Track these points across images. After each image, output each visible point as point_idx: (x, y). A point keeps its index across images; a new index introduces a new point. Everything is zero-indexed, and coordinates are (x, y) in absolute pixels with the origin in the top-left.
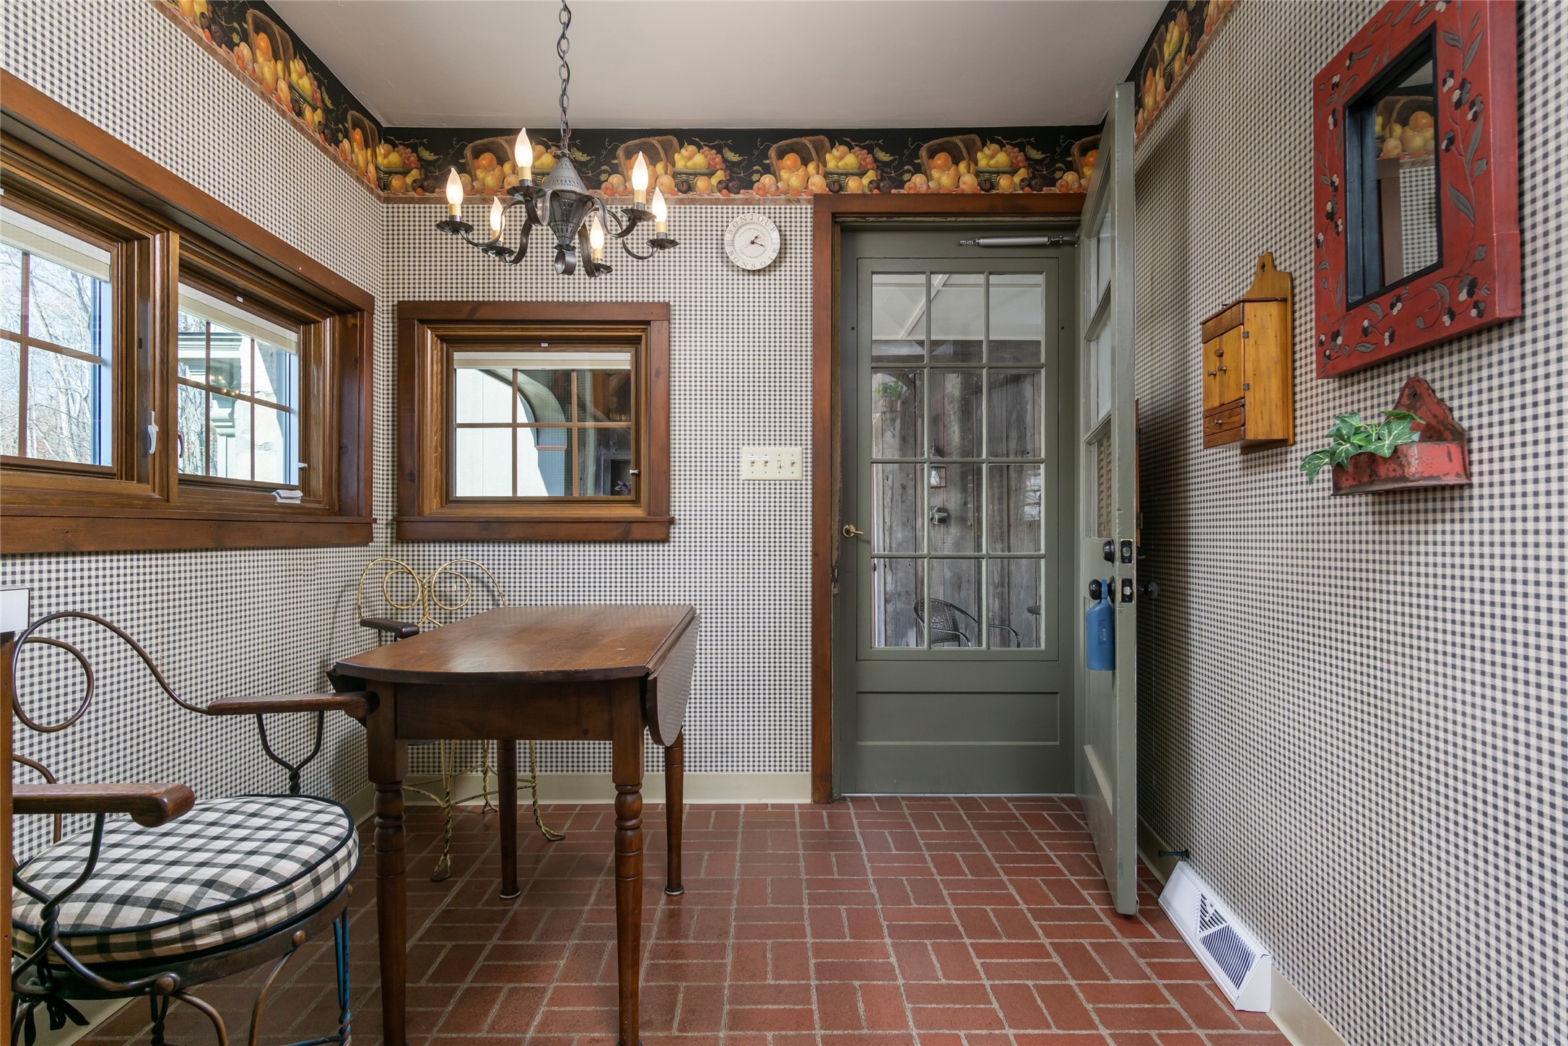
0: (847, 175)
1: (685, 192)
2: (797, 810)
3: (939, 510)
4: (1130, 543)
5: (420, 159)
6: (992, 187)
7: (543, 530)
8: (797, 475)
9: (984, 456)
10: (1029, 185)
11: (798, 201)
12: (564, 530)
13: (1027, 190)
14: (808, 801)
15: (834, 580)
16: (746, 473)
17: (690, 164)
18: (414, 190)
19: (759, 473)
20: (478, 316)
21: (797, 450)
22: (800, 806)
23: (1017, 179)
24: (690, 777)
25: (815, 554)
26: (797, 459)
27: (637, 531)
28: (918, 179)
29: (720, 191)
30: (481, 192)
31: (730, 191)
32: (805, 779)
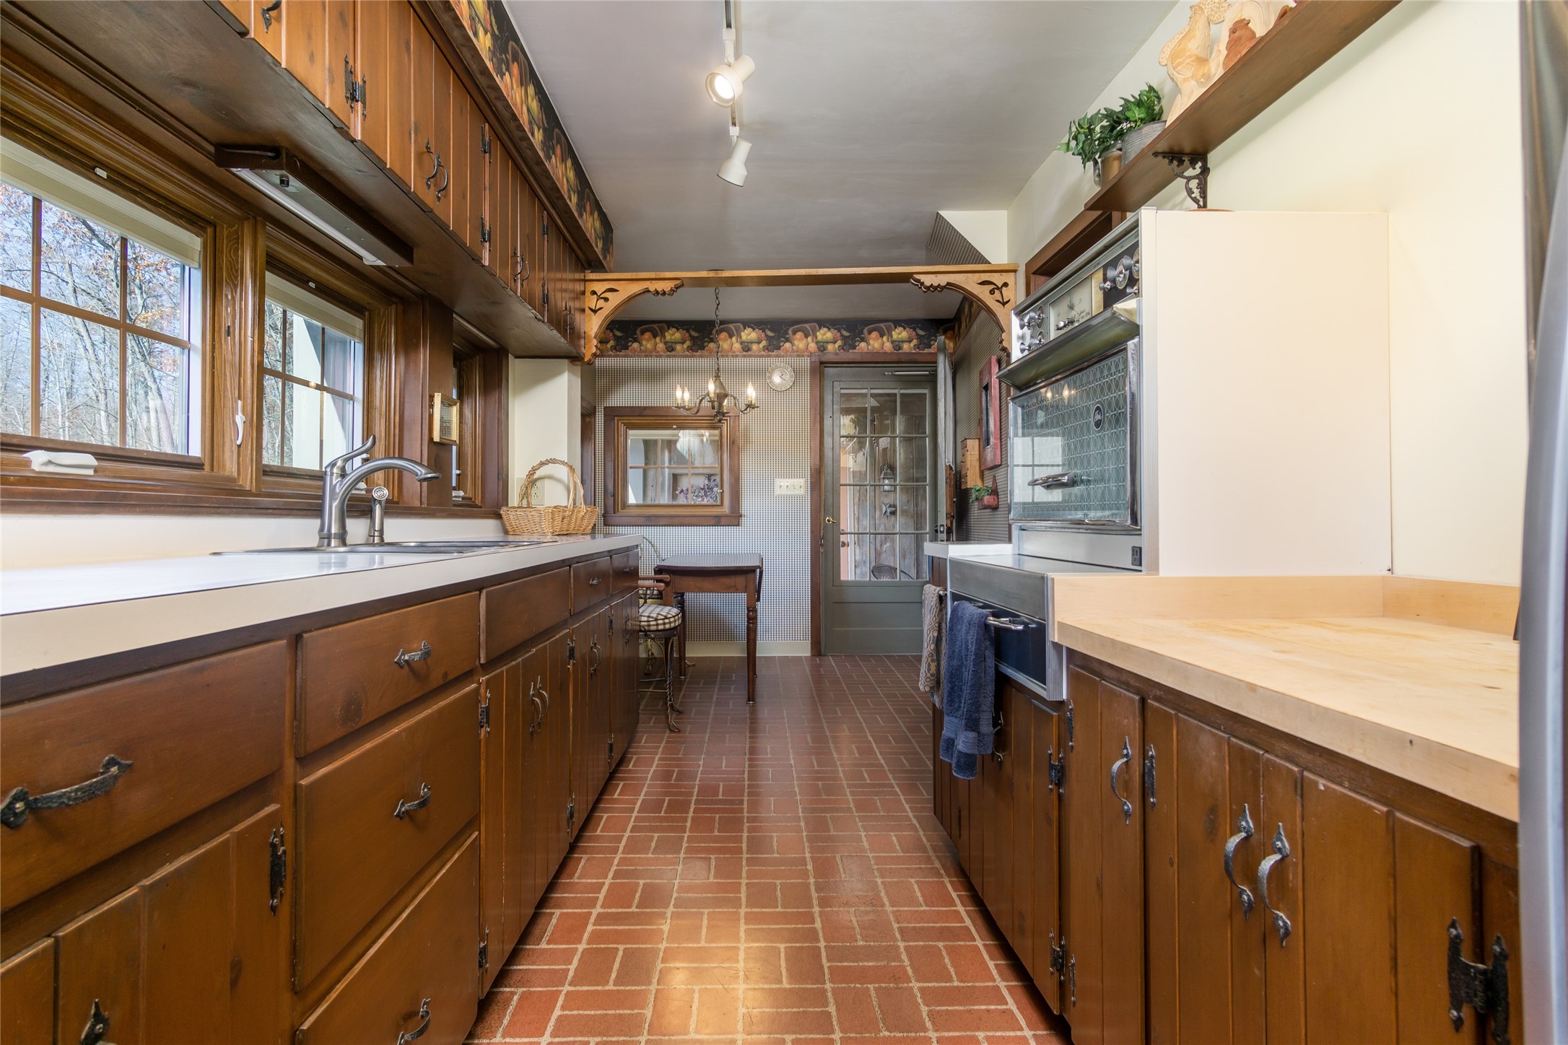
0: (827, 343)
1: (746, 352)
2: (804, 660)
3: (890, 506)
4: (943, 525)
5: (614, 335)
6: (900, 348)
7: (676, 520)
8: (802, 492)
9: (898, 482)
10: (918, 348)
11: (803, 356)
12: (687, 521)
13: (917, 350)
14: (809, 654)
15: (822, 545)
16: (778, 492)
17: (749, 337)
18: (612, 351)
19: (784, 492)
20: (645, 413)
21: (802, 480)
22: (805, 657)
23: (912, 345)
24: (760, 643)
25: (812, 532)
26: (802, 484)
27: (723, 521)
28: (863, 345)
29: (764, 351)
30: (645, 352)
31: (769, 351)
32: (808, 643)
